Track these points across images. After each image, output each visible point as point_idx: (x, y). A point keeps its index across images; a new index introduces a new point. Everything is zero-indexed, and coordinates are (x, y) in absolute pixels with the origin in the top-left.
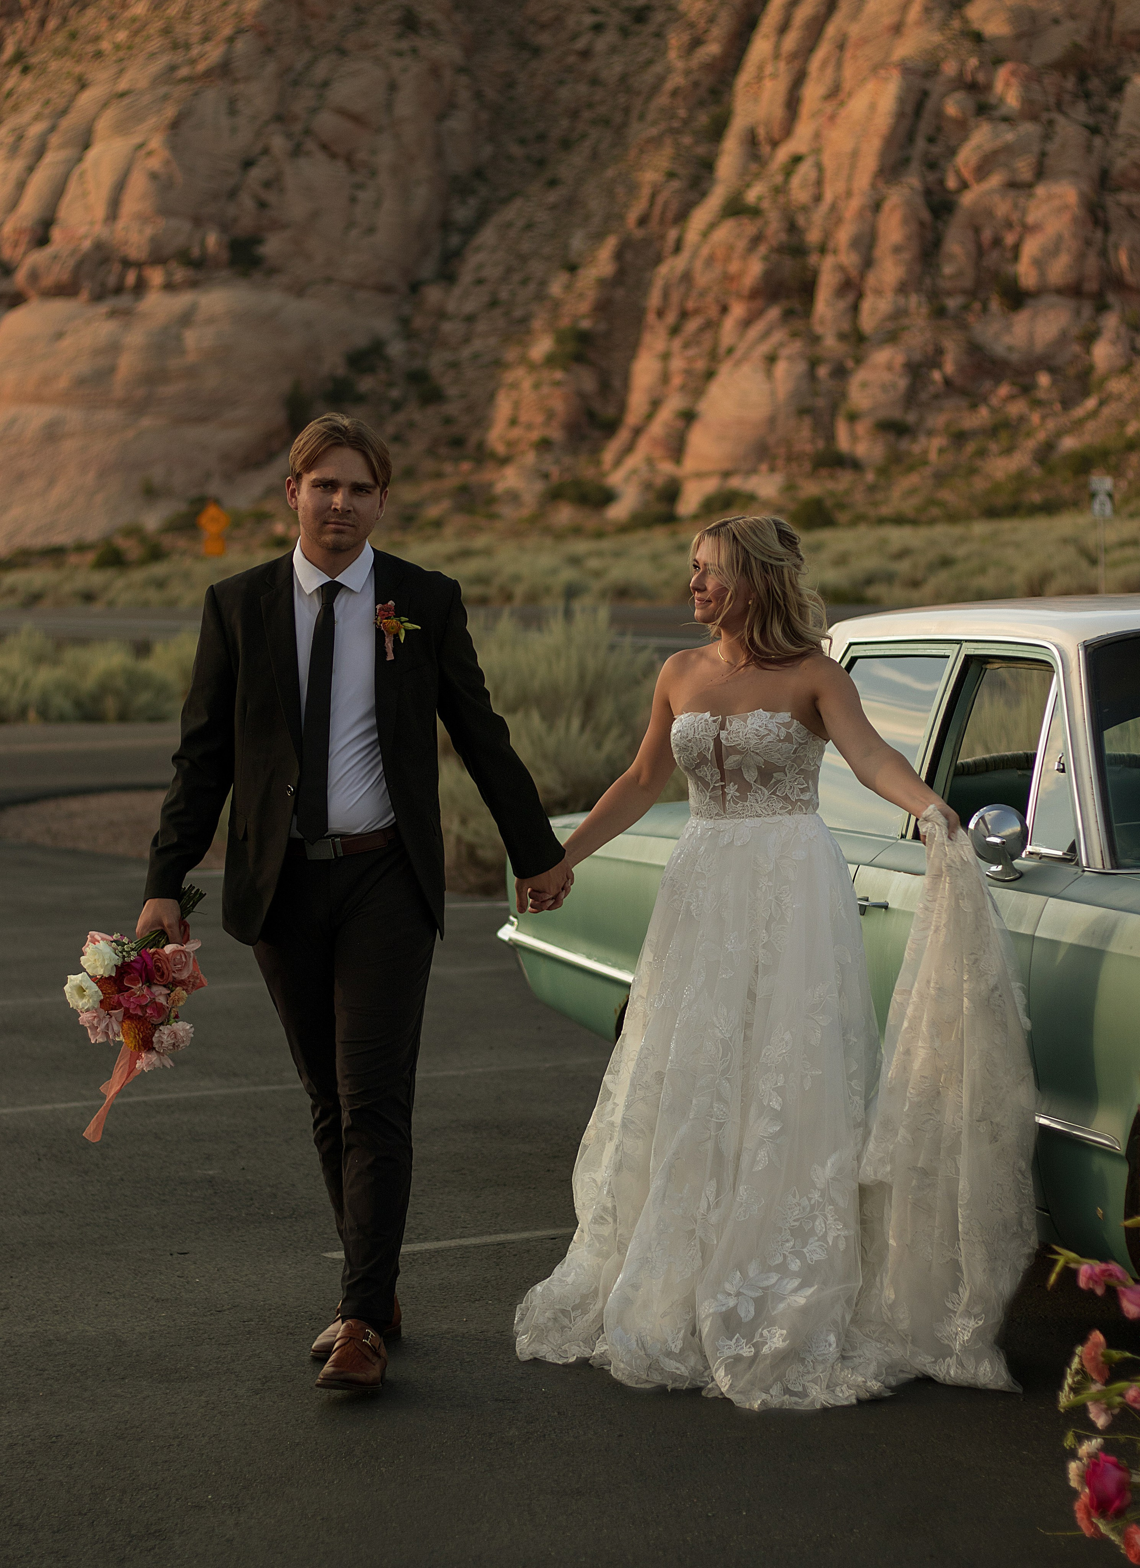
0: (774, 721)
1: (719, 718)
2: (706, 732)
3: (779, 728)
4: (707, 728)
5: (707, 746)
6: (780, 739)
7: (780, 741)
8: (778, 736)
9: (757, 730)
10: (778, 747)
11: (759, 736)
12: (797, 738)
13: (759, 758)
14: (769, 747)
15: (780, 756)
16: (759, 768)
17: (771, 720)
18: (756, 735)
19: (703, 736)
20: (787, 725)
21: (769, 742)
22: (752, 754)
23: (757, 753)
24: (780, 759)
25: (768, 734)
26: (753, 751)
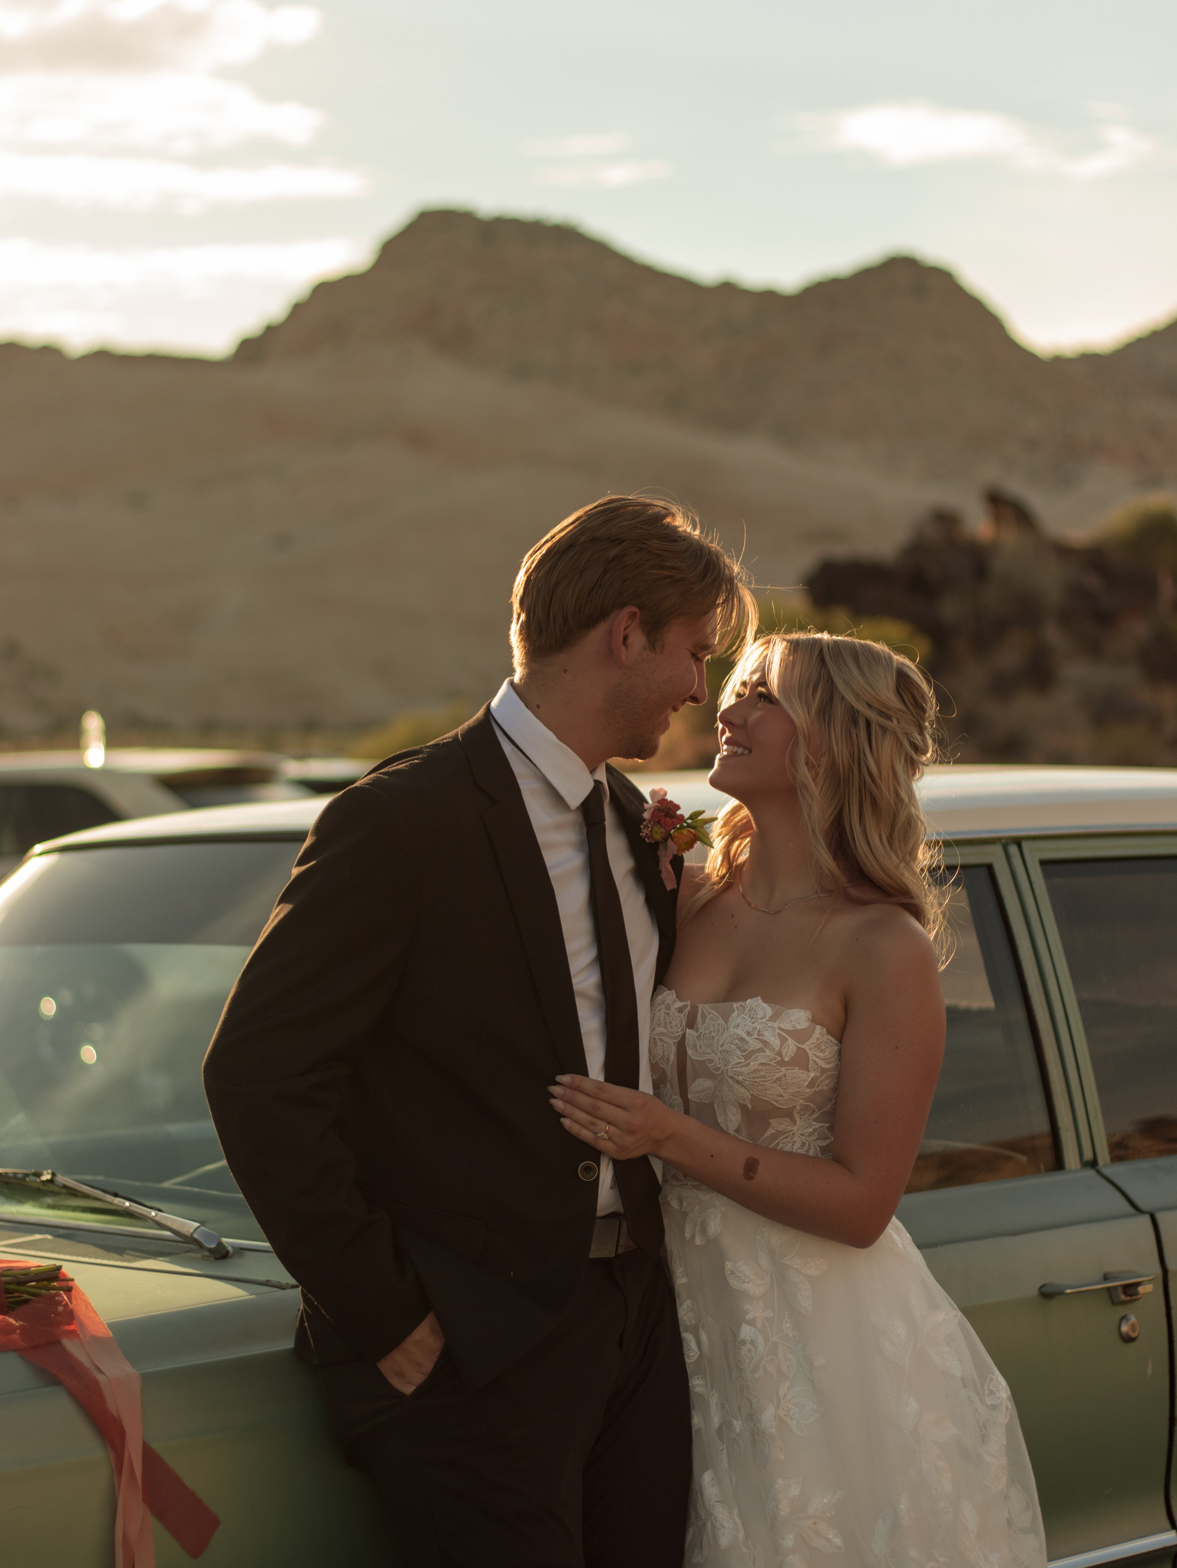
0: (776, 1025)
1: (686, 1006)
2: (665, 1027)
3: (783, 1040)
4: (668, 1021)
5: (666, 1054)
6: (782, 1059)
7: (782, 1063)
8: (779, 1053)
9: (742, 1039)
10: (778, 1075)
11: (744, 1051)
12: (818, 1060)
13: (742, 1090)
14: (762, 1073)
15: (782, 1091)
16: (743, 1108)
17: (770, 1024)
18: (739, 1048)
19: (659, 1034)
20: (800, 1036)
21: (762, 1064)
22: (730, 1081)
23: (738, 1082)
24: (781, 1096)
25: (761, 1050)
26: (731, 1077)
